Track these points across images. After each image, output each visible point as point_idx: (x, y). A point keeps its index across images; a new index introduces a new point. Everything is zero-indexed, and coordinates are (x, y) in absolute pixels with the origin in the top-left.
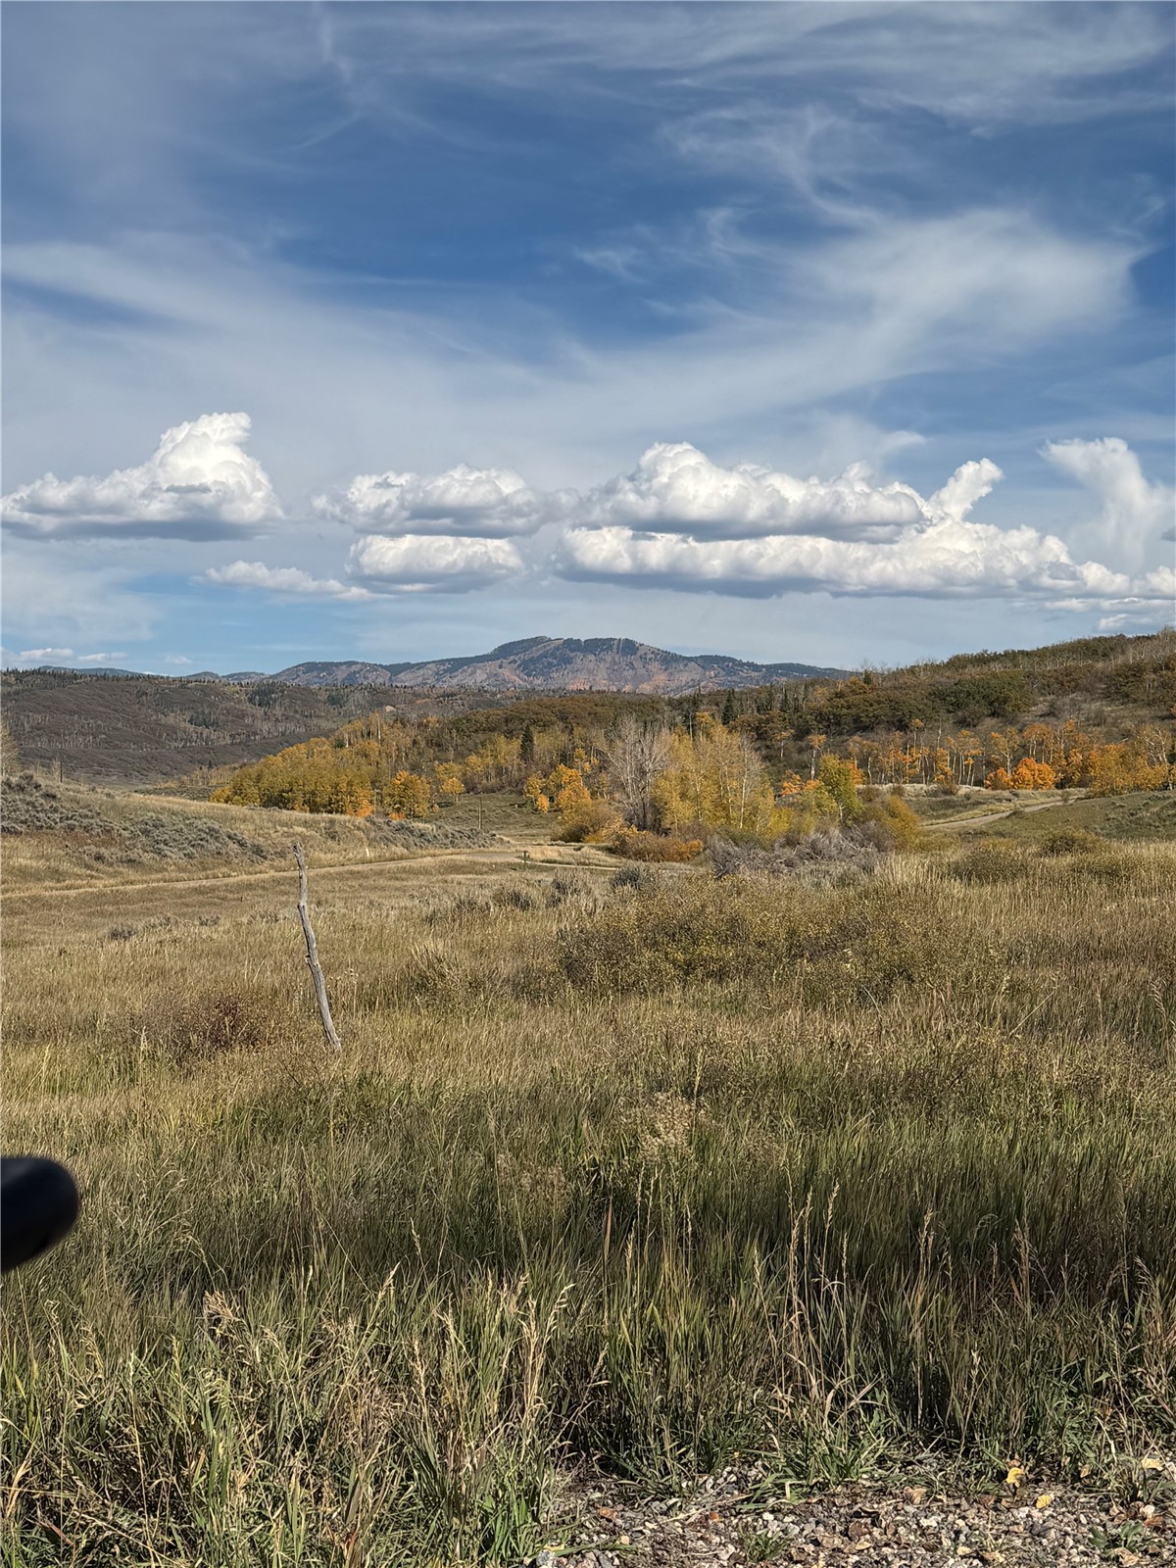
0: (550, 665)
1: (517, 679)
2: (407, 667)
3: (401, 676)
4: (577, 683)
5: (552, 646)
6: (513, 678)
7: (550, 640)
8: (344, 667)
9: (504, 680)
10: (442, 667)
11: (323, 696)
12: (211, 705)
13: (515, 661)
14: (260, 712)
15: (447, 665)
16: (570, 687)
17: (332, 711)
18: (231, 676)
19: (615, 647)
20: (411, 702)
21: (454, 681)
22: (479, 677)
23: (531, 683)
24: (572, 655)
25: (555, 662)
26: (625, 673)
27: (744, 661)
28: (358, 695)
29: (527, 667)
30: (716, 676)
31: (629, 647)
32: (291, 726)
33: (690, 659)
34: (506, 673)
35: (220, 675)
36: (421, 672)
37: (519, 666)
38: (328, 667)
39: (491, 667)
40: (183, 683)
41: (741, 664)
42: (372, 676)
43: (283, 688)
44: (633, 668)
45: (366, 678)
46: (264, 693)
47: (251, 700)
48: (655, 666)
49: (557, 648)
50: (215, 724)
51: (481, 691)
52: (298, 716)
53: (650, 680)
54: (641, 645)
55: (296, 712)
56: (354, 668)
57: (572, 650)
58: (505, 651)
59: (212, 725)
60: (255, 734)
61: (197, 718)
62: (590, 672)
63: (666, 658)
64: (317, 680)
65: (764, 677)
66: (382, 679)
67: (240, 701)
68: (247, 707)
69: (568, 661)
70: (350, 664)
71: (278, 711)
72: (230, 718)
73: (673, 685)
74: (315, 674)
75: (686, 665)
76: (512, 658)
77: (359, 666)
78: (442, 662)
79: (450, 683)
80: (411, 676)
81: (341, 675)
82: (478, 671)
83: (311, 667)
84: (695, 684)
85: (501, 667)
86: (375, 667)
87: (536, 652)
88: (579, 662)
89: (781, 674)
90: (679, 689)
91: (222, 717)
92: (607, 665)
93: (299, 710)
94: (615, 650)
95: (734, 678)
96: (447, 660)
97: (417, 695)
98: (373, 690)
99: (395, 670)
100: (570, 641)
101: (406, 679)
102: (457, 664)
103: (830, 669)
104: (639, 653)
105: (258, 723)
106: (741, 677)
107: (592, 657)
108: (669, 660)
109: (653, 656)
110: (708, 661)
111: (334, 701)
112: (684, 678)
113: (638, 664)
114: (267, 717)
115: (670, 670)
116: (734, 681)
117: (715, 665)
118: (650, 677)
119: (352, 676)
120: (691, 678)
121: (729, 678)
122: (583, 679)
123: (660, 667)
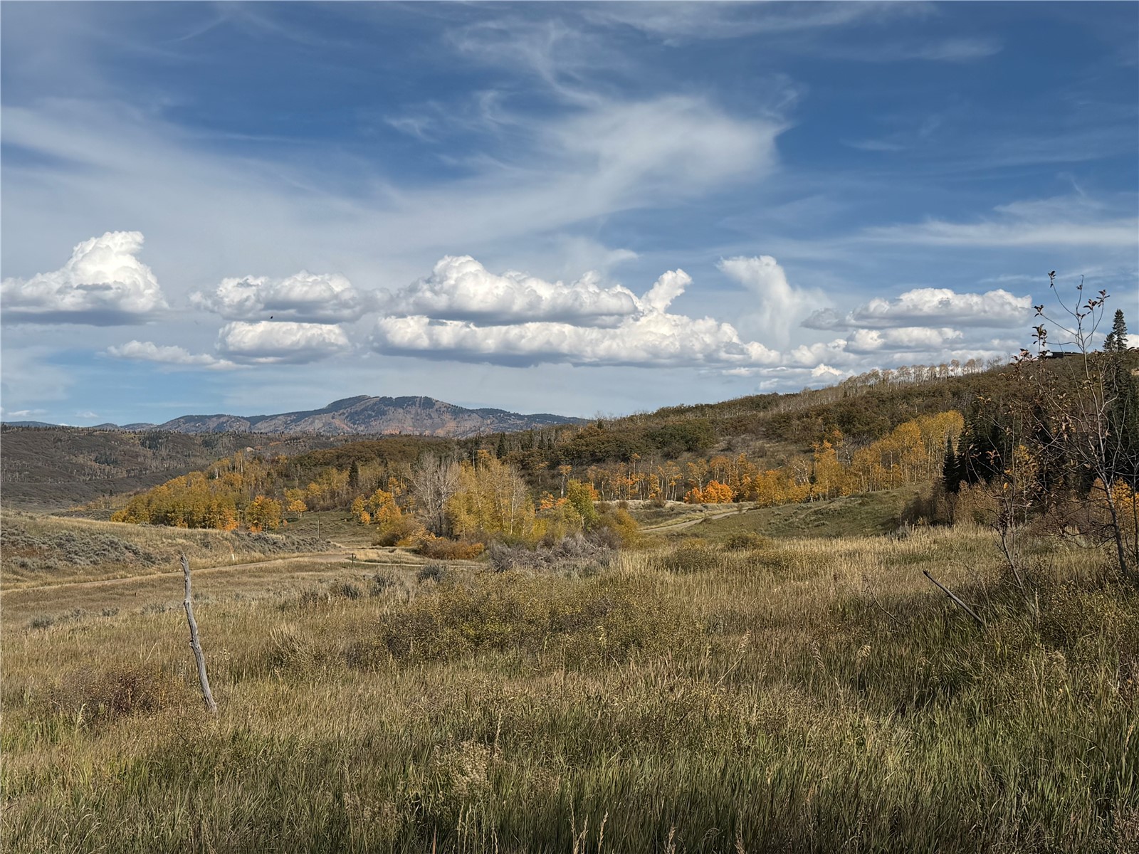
0: (370, 416)
1: (346, 427)
2: (263, 418)
3: (259, 425)
4: (390, 429)
5: (372, 402)
6: (342, 425)
7: (370, 398)
8: (214, 419)
9: (336, 428)
10: (289, 418)
11: (199, 440)
12: (112, 448)
13: (344, 414)
14: (150, 453)
15: (293, 417)
16: (386, 432)
17: (205, 452)
18: (126, 426)
19: (417, 403)
20: (266, 444)
21: (298, 429)
22: (317, 425)
23: (356, 429)
24: (386, 409)
25: (373, 414)
26: (425, 421)
27: (512, 412)
28: (225, 440)
29: (353, 418)
30: (491, 423)
31: (428, 403)
32: (174, 463)
33: (472, 411)
34: (338, 422)
35: (119, 425)
36: (274, 422)
37: (347, 417)
38: (202, 419)
39: (326, 418)
40: (90, 432)
41: (509, 415)
42: (236, 425)
43: (168, 434)
44: (431, 418)
45: (231, 427)
46: (153, 438)
47: (143, 444)
48: (447, 417)
49: (375, 404)
50: (115, 462)
51: (319, 435)
52: (179, 456)
54: (437, 401)
55: (178, 452)
56: (222, 420)
57: (386, 405)
58: (336, 406)
59: (112, 463)
60: (146, 469)
61: (101, 458)
62: (400, 421)
63: (455, 411)
64: (194, 429)
65: (526, 424)
66: (244, 427)
67: (134, 445)
68: (139, 449)
69: (384, 413)
70: (219, 416)
71: (164, 452)
72: (127, 458)
73: (460, 430)
74: (192, 424)
75: (469, 416)
76: (341, 411)
77: (226, 418)
78: (289, 415)
79: (296, 430)
80: (266, 425)
81: (212, 424)
82: (317, 421)
83: (189, 419)
84: (476, 429)
85: (333, 418)
86: (238, 419)
87: (358, 407)
88: (391, 413)
89: (538, 422)
90: (465, 433)
91: (121, 458)
92: (412, 416)
93: (180, 451)
94: (417, 405)
95: (505, 425)
96: (292, 413)
97: (270, 439)
98: (237, 436)
99: (254, 420)
100: (384, 398)
101: (262, 427)
102: (301, 416)
103: (573, 418)
104: (436, 407)
105: (148, 461)
106: (510, 424)
107: (401, 410)
108: (457, 412)
109: (445, 409)
110: (485, 413)
111: (207, 444)
112: (468, 425)
113: (434, 415)
114: (155, 456)
115: (458, 420)
116: (505, 427)
117: (491, 416)
118: (443, 425)
119: (220, 426)
120: (473, 425)
121: (501, 425)
122: (396, 426)
123: (450, 417)
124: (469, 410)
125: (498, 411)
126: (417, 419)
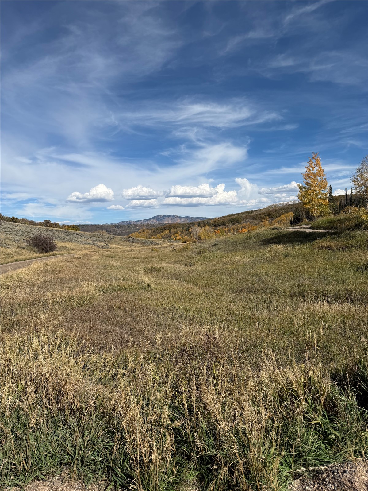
2: (139, 221)
5: (162, 216)
6: (156, 222)
11: (127, 226)
12: (109, 229)
13: (156, 219)
14: (117, 229)
16: (165, 223)
17: (128, 229)
19: (171, 216)
22: (150, 222)
23: (159, 222)
25: (162, 219)
26: (173, 220)
28: (132, 226)
29: (158, 220)
30: (188, 220)
31: (174, 216)
32: (122, 231)
33: (183, 217)
34: (155, 221)
36: (141, 222)
38: (126, 222)
39: (152, 220)
40: (104, 225)
41: (191, 218)
42: (133, 223)
43: (120, 225)
46: (117, 226)
48: (178, 219)
50: (110, 231)
51: (151, 224)
54: (176, 215)
57: (165, 217)
58: (154, 218)
60: (117, 233)
61: (107, 231)
64: (124, 224)
66: (135, 223)
67: (114, 228)
69: (164, 219)
70: (129, 221)
71: (120, 229)
72: (113, 231)
77: (131, 221)
78: (144, 220)
79: (146, 223)
81: (128, 223)
83: (123, 222)
86: (133, 221)
87: (159, 217)
88: (166, 219)
90: (182, 222)
93: (123, 229)
97: (142, 225)
98: (135, 225)
99: (137, 221)
100: (164, 215)
101: (139, 223)
102: (147, 220)
103: (205, 218)
107: (168, 218)
108: (180, 217)
109: (178, 217)
110: (186, 217)
111: (128, 227)
112: (183, 220)
113: (175, 218)
114: (118, 230)
115: (180, 219)
118: (177, 220)
119: (130, 223)
121: (190, 220)
122: (167, 221)
125: (189, 217)
126: (171, 219)
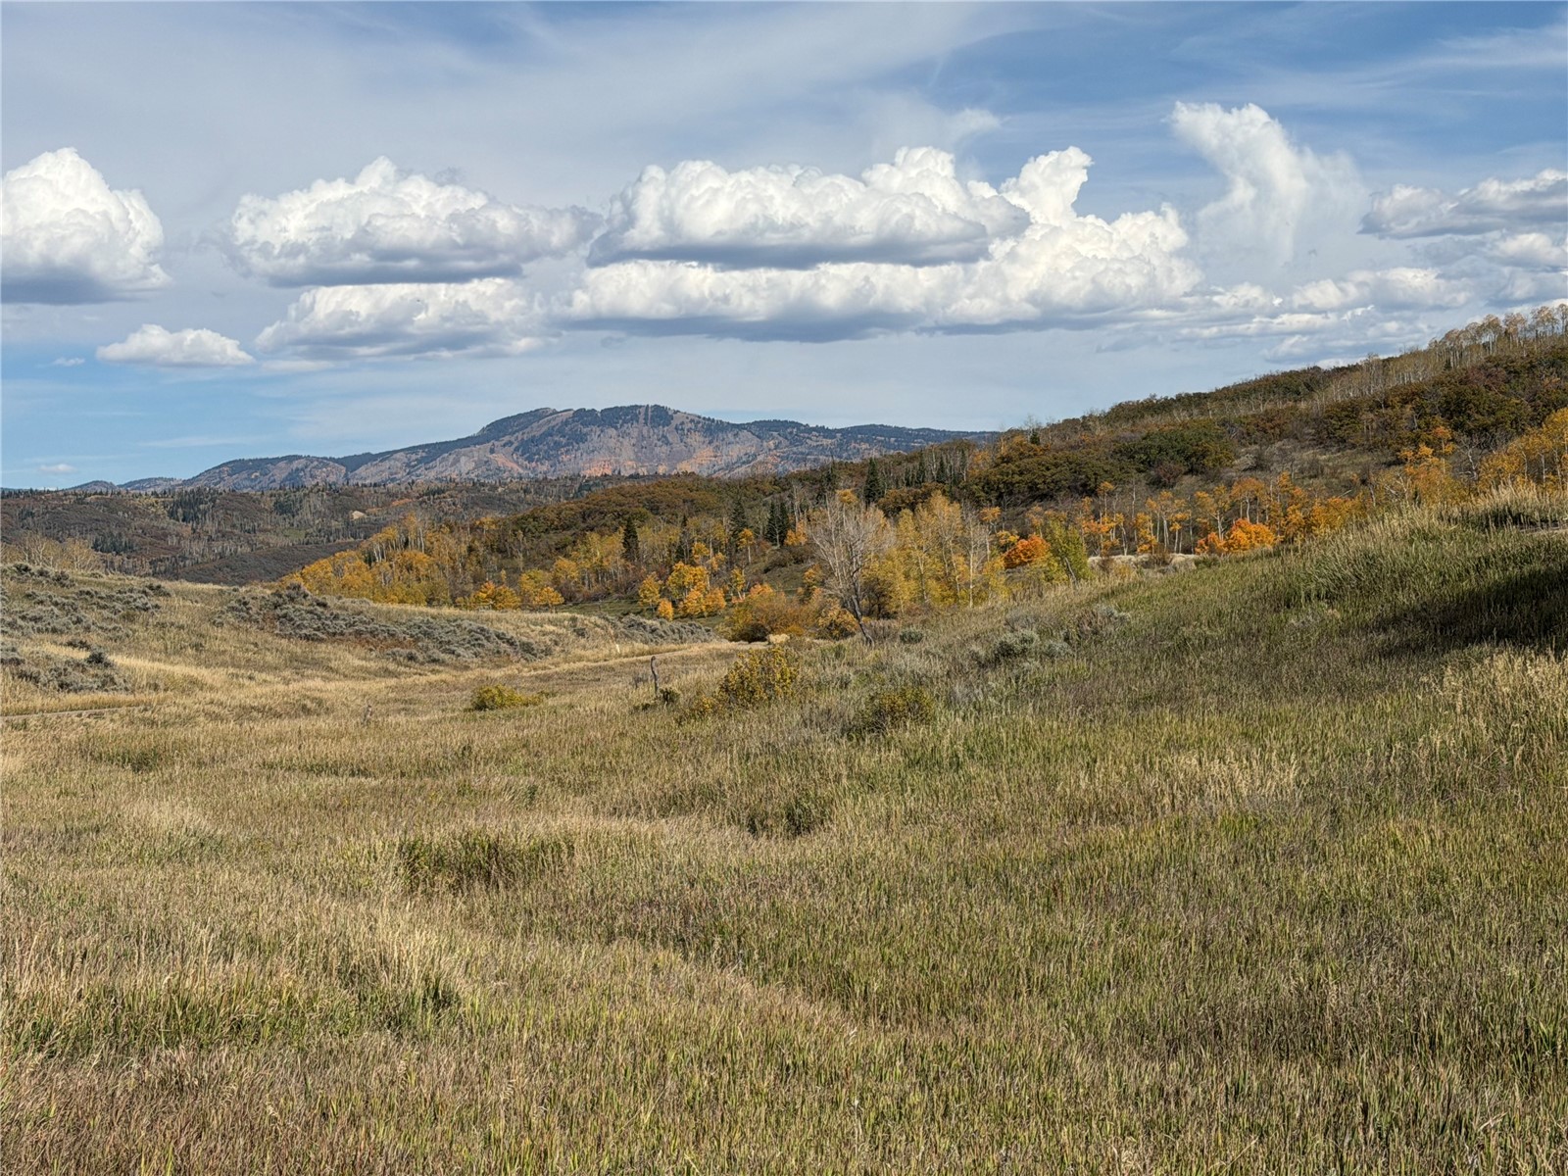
0: (558, 445)
1: (515, 466)
2: (365, 459)
3: (362, 471)
4: (595, 468)
5: (559, 420)
6: (508, 464)
7: (555, 412)
8: (282, 464)
9: (498, 469)
10: (414, 457)
11: (268, 503)
12: (120, 524)
13: (510, 443)
14: (186, 529)
15: (421, 454)
16: (587, 473)
17: (281, 522)
18: (130, 484)
19: (642, 417)
20: (385, 504)
21: (432, 474)
22: (465, 467)
23: (534, 470)
24: (585, 430)
25: (564, 441)
26: (657, 450)
27: (812, 425)
28: (314, 499)
29: (527, 450)
30: (776, 447)
31: (660, 416)
32: (229, 546)
33: (741, 427)
34: (500, 459)
35: (116, 484)
36: (387, 464)
37: (517, 449)
38: (261, 465)
39: (480, 452)
40: (79, 498)
41: (808, 430)
42: (321, 473)
43: (214, 495)
44: (668, 443)
45: (313, 477)
46: (189, 503)
47: (172, 514)
48: (695, 439)
49: (566, 423)
50: (128, 548)
51: (477, 485)
52: (236, 531)
53: (691, 457)
54: (676, 412)
55: (234, 526)
56: (295, 465)
57: (585, 424)
58: (497, 430)
59: (125, 550)
60: (184, 558)
61: (104, 542)
62: (611, 451)
63: (710, 426)
64: (247, 483)
65: (840, 445)
66: (336, 476)
67: (157, 517)
68: (167, 523)
69: (582, 438)
70: (290, 459)
71: (210, 526)
72: (149, 540)
73: (722, 463)
74: (244, 475)
75: (736, 435)
76: (506, 439)
77: (303, 461)
78: (413, 449)
79: (427, 476)
80: (374, 470)
81: (280, 474)
82: (463, 459)
83: (237, 466)
84: (750, 458)
85: (492, 451)
86: (324, 462)
87: (536, 430)
88: (595, 438)
89: (862, 440)
90: (730, 467)
91: (138, 539)
92: (633, 441)
93: (238, 523)
94: (641, 420)
95: (801, 449)
96: (420, 447)
97: (393, 496)
98: (333, 491)
99: (353, 463)
100: (581, 412)
101: (367, 475)
102: (434, 451)
103: (924, 430)
104: (674, 423)
105: (185, 544)
106: (810, 447)
107: (612, 432)
108: (713, 429)
109: (692, 426)
110: (764, 429)
111: (283, 508)
112: (735, 451)
113: (673, 438)
114: (196, 535)
115: (715, 443)
116: (802, 453)
117: (775, 434)
118: (690, 454)
119: (293, 475)
120: (743, 452)
121: (795, 449)
122: (603, 461)
123: (702, 439)
124: (734, 426)
125: (786, 424)
126: (642, 447)
